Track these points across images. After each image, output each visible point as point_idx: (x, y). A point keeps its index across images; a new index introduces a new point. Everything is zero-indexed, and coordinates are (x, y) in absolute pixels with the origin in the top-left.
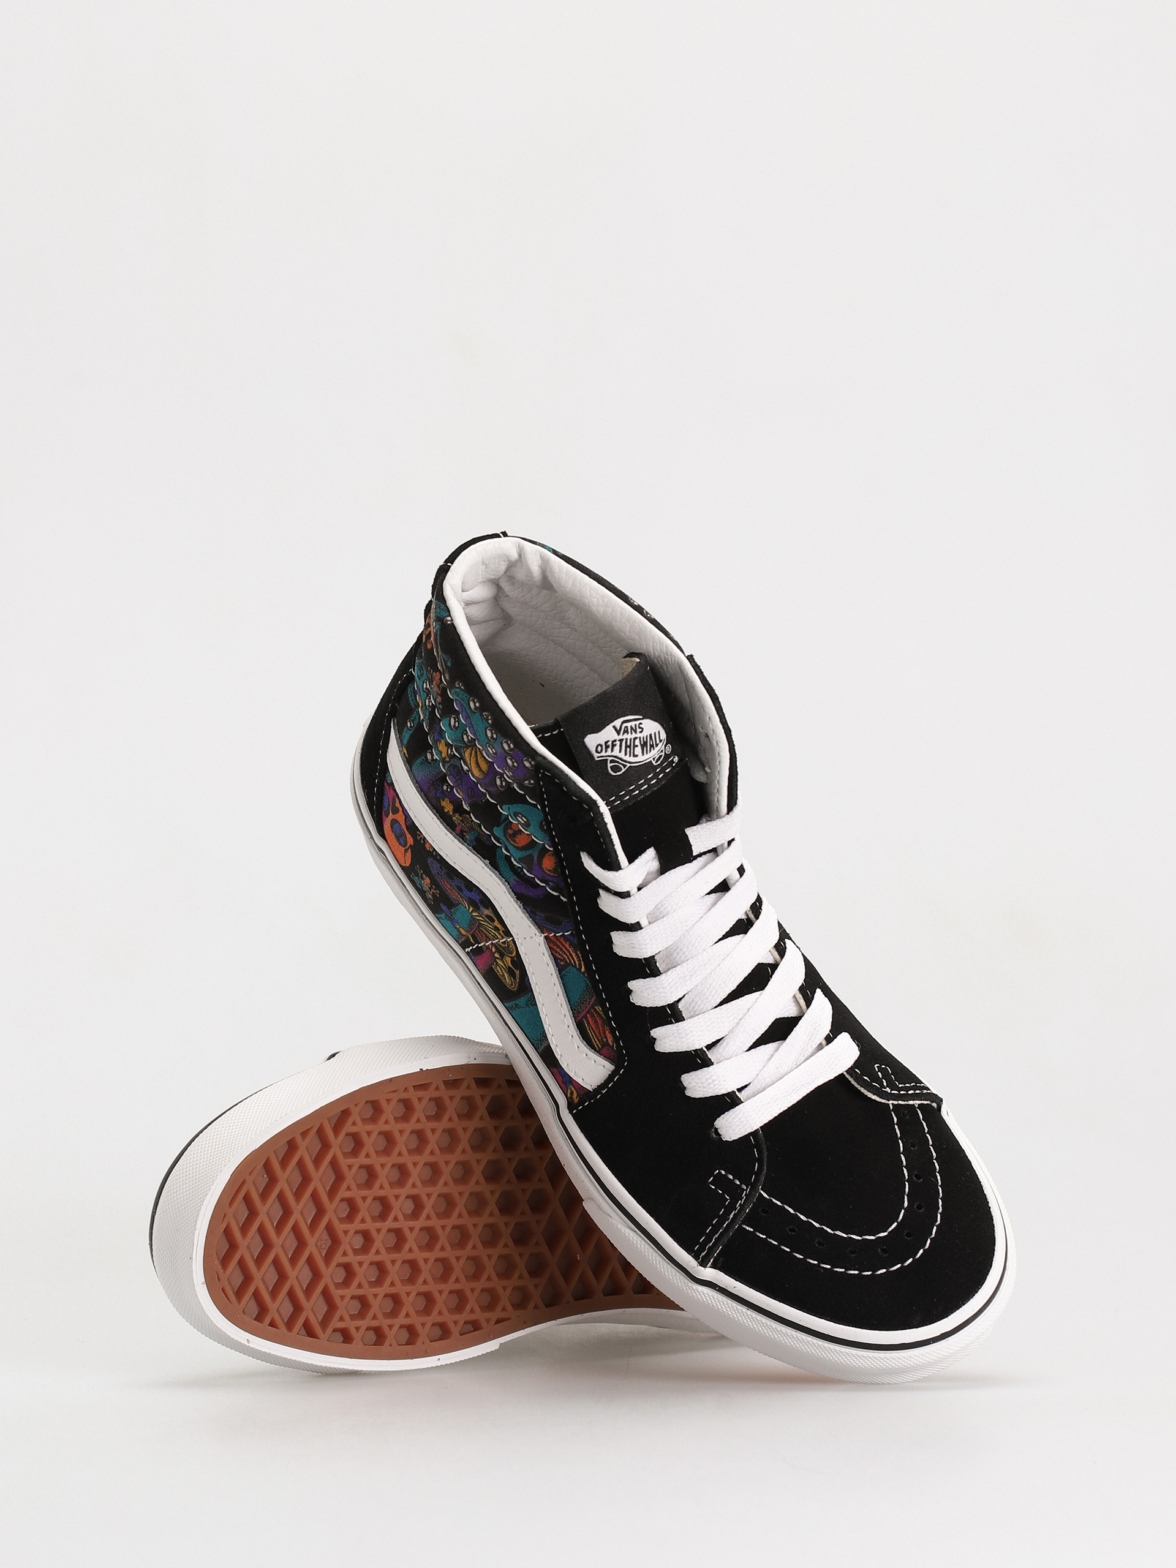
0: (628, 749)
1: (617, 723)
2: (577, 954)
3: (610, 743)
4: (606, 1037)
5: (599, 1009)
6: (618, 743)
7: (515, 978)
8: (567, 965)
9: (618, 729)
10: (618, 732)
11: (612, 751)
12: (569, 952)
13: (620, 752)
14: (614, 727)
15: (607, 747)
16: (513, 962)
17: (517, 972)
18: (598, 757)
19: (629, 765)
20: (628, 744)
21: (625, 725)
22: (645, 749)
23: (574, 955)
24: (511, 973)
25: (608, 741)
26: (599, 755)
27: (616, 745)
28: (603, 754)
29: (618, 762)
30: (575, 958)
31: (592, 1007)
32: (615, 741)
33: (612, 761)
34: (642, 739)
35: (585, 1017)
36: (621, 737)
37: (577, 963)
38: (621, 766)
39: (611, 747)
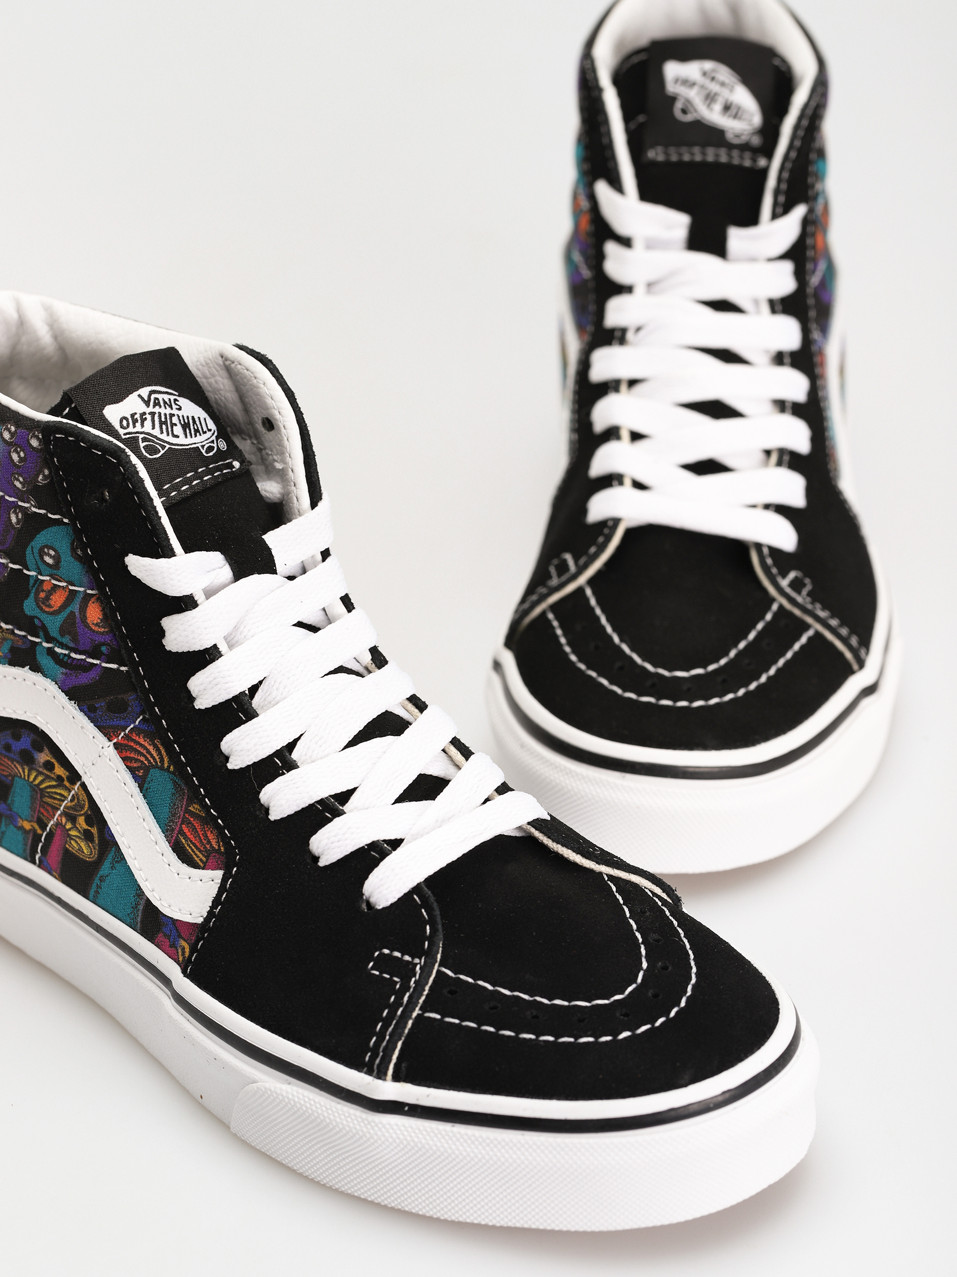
0: (164, 427)
1: (144, 391)
2: (155, 746)
3: (137, 416)
4: (209, 842)
5: (195, 808)
6: (149, 417)
7: (92, 841)
8: (147, 769)
9: (146, 399)
10: (147, 403)
11: (142, 426)
12: (145, 748)
13: (153, 428)
14: (139, 396)
15: (135, 421)
16: (88, 821)
17: (94, 831)
18: (125, 434)
19: (168, 446)
20: (163, 420)
21: (153, 396)
22: (188, 431)
23: (151, 748)
24: (87, 836)
25: (136, 414)
26: (126, 431)
27: (146, 419)
28: (131, 429)
29: (153, 441)
30: (151, 751)
31: (187, 811)
32: (144, 413)
33: (144, 440)
34: (181, 418)
35: (181, 832)
36: (151, 409)
37: (157, 758)
38: (158, 447)
39: (139, 421)
